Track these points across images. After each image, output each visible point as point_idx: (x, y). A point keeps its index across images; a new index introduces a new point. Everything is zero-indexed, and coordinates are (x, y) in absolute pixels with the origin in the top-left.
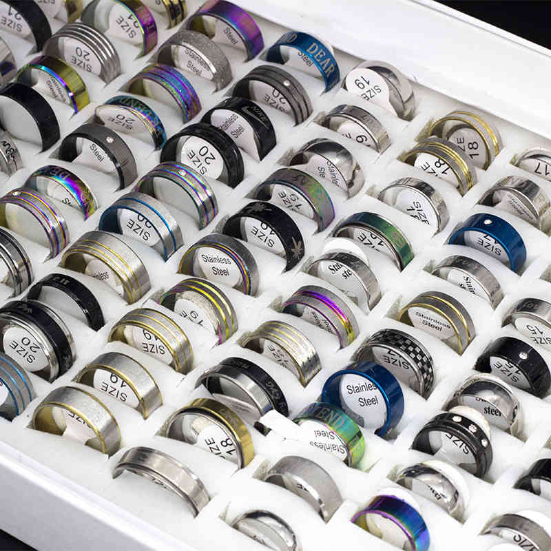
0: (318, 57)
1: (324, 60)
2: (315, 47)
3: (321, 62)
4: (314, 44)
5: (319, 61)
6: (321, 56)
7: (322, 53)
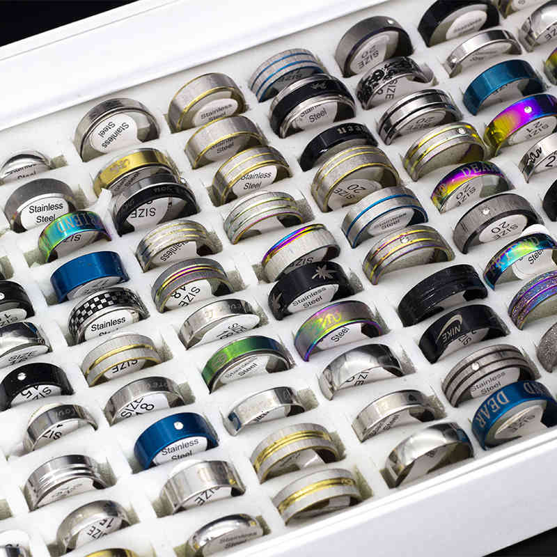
0: (492, 403)
1: (488, 409)
2: (504, 401)
3: (487, 406)
4: (507, 401)
5: (488, 403)
6: (493, 406)
7: (495, 407)
